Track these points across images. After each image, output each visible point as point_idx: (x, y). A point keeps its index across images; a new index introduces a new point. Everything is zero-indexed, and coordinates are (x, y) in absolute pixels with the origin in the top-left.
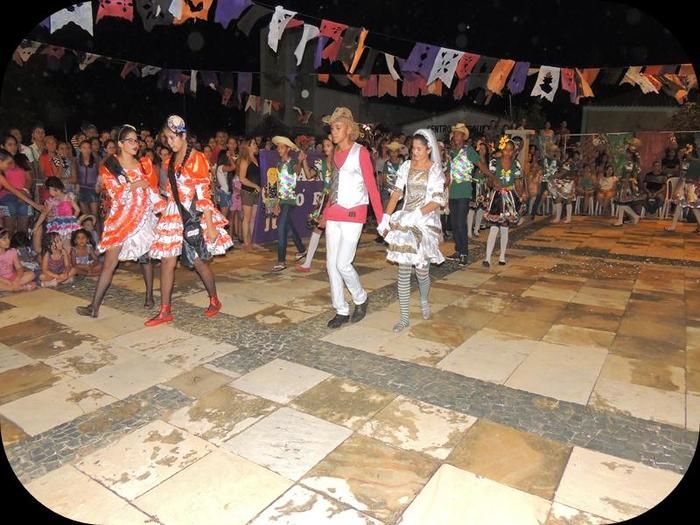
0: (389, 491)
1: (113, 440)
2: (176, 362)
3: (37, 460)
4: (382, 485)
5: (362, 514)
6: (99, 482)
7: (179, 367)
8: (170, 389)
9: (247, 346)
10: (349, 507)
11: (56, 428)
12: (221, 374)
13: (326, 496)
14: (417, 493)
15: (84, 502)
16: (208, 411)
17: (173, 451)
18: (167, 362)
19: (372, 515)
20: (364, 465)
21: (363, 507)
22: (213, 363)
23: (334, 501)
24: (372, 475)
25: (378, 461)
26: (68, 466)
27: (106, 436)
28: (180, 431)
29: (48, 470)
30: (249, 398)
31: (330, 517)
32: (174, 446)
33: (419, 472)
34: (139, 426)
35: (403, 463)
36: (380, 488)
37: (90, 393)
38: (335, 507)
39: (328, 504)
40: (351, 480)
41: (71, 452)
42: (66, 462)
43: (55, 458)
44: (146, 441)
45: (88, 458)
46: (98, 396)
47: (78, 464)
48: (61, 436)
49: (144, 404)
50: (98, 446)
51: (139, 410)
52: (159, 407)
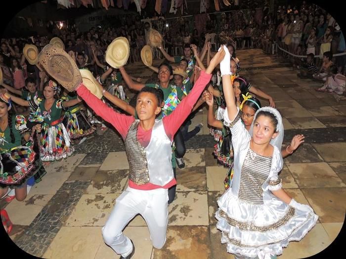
0: (197, 182)
1: (72, 210)
2: (62, 170)
3: (45, 231)
4: (194, 181)
5: (195, 192)
6: (86, 226)
7: (67, 171)
8: (74, 181)
9: (89, 152)
10: (189, 192)
11: (37, 217)
12: (90, 167)
13: (179, 192)
14: (206, 178)
15: (88, 235)
16: (102, 183)
17: (105, 202)
18: (57, 171)
19: (198, 191)
20: (182, 177)
21: (193, 190)
22: (81, 164)
23: (183, 192)
24: (187, 179)
25: (185, 174)
26: (63, 228)
27: (67, 210)
28: (99, 195)
29: (57, 232)
30: (114, 172)
31: (186, 197)
32: (103, 201)
33: (201, 172)
34: (77, 200)
35: (193, 172)
36: (193, 182)
37: (34, 198)
38: (184, 194)
39: (182, 194)
40: (182, 184)
41: (58, 222)
42: (60, 227)
43: (53, 228)
44: (88, 204)
45: (68, 221)
46: (40, 197)
47: (67, 225)
48: (44, 219)
49: (68, 192)
50: (68, 215)
51: (68, 195)
52: (77, 190)
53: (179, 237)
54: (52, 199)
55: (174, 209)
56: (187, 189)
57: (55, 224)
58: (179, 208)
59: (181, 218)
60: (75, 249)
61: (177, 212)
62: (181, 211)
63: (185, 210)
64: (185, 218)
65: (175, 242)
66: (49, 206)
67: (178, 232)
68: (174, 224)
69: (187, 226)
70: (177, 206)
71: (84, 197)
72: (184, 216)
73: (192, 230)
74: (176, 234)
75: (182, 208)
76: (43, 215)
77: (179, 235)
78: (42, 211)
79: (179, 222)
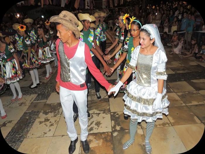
0: (104, 107)
1: (30, 128)
2: (23, 105)
3: (14, 142)
4: (102, 107)
5: (103, 113)
6: (40, 137)
7: (26, 105)
8: (31, 111)
9: (39, 93)
10: (100, 113)
11: (8, 134)
12: (40, 102)
13: (94, 114)
14: (109, 105)
15: (41, 142)
16: (48, 111)
17: (50, 122)
18: (20, 106)
19: (105, 112)
20: (95, 105)
21: (102, 112)
22: (34, 100)
23: (96, 114)
24: (98, 106)
25: (97, 103)
26: (25, 139)
27: (27, 128)
28: (47, 118)
29: (22, 142)
30: (55, 104)
31: (98, 116)
33: (106, 102)
34: (33, 122)
35: (102, 102)
40: (96, 109)
41: (22, 136)
42: (24, 139)
43: (19, 140)
44: (40, 124)
45: (28, 135)
46: (10, 122)
47: (28, 137)
48: (13, 135)
49: (27, 118)
50: (28, 131)
51: (27, 119)
52: (33, 116)
53: (95, 140)
54: (17, 123)
55: (91, 123)
56: (98, 112)
57: (20, 137)
58: (94, 123)
59: (95, 128)
60: (33, 151)
61: (93, 125)
62: (95, 124)
63: (98, 123)
64: (98, 129)
65: (93, 142)
66: (16, 127)
67: (94, 137)
68: (92, 132)
69: (99, 133)
70: (93, 122)
71: (38, 120)
72: (97, 128)
73: (102, 135)
74: (93, 138)
75: (96, 123)
76: (12, 132)
77: (95, 138)
78: (12, 130)
79: (95, 131)
